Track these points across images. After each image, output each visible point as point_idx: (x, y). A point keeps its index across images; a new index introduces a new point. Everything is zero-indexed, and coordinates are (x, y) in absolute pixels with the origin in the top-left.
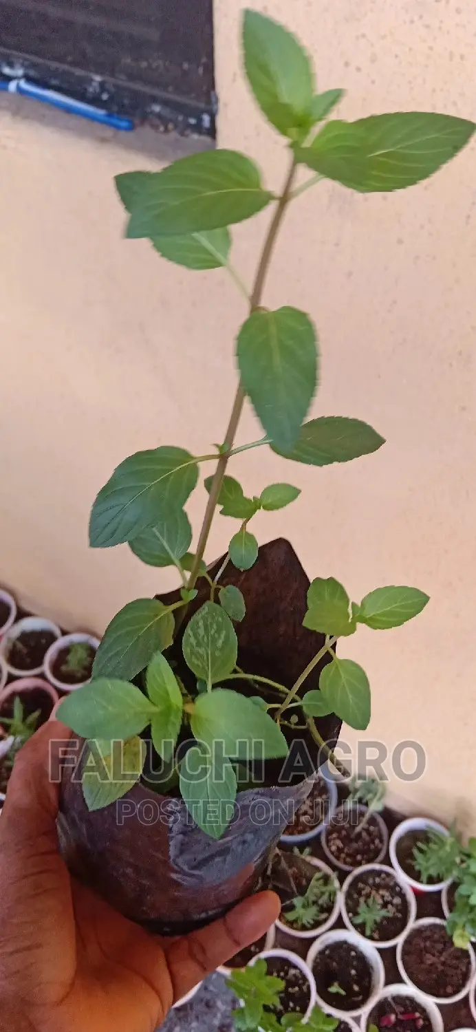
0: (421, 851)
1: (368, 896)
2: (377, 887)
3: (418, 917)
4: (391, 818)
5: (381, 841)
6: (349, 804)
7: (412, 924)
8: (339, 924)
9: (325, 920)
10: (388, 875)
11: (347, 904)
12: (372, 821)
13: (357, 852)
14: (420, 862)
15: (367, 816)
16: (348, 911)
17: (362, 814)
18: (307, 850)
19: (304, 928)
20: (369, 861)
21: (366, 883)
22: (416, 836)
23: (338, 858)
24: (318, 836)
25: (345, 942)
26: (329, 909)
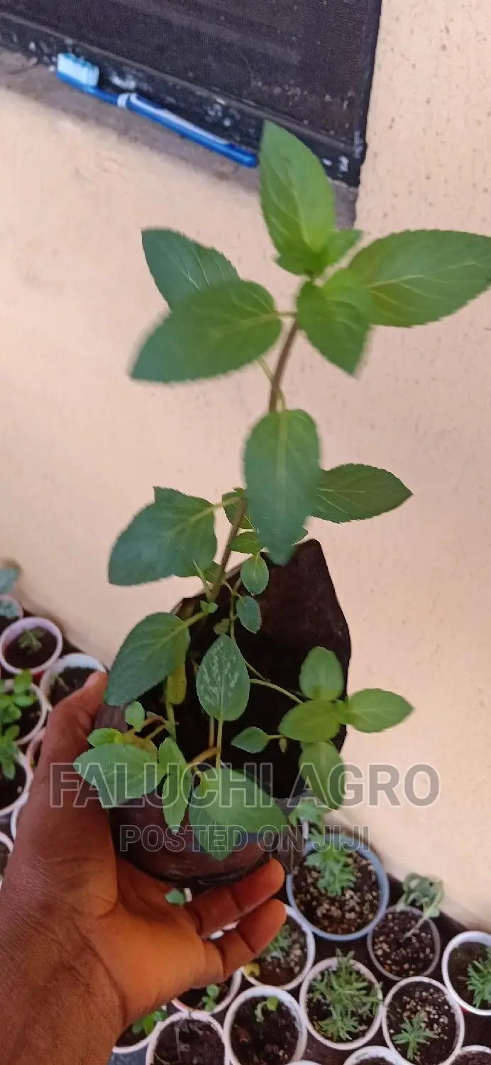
0: (476, 970)
1: (415, 1012)
2: (424, 1002)
3: (465, 1044)
4: (447, 927)
5: (433, 951)
6: (401, 906)
7: (458, 1051)
8: (378, 1040)
9: (363, 1033)
10: (438, 990)
11: (388, 1017)
12: (425, 927)
13: (405, 959)
14: (475, 982)
15: (421, 922)
16: (390, 1027)
17: (416, 918)
18: (352, 953)
19: (340, 1040)
20: (417, 974)
21: (412, 998)
22: (473, 951)
23: (383, 964)
24: (364, 938)
25: (382, 1059)
26: (369, 1022)
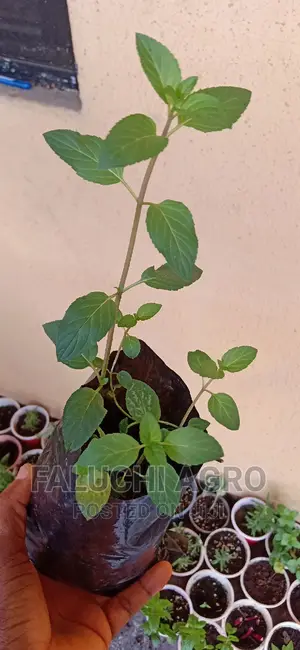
0: (250, 517)
1: (220, 548)
2: (226, 542)
3: (252, 558)
4: (231, 500)
5: (226, 514)
6: (205, 494)
7: (249, 562)
8: (204, 567)
9: (195, 565)
10: (232, 534)
11: (208, 554)
12: (219, 501)
13: (212, 522)
14: (251, 524)
15: (216, 499)
16: (209, 558)
17: (213, 499)
18: (181, 523)
19: (183, 571)
20: (220, 527)
21: (219, 540)
22: (245, 509)
23: (200, 527)
24: (187, 515)
25: (209, 577)
26: (197, 558)
